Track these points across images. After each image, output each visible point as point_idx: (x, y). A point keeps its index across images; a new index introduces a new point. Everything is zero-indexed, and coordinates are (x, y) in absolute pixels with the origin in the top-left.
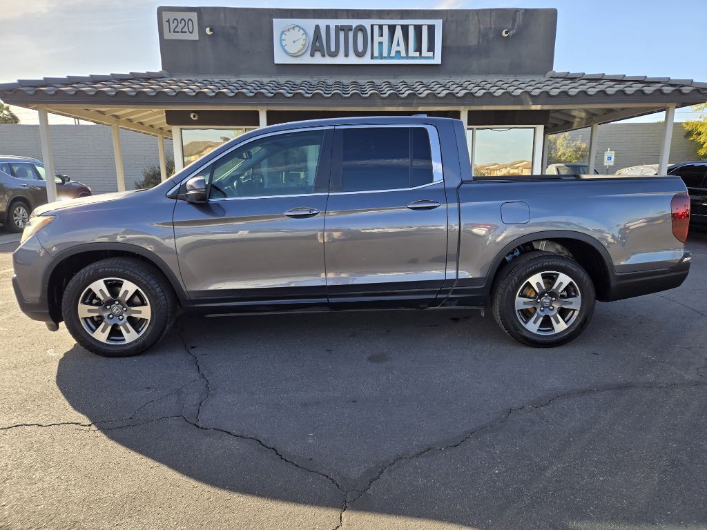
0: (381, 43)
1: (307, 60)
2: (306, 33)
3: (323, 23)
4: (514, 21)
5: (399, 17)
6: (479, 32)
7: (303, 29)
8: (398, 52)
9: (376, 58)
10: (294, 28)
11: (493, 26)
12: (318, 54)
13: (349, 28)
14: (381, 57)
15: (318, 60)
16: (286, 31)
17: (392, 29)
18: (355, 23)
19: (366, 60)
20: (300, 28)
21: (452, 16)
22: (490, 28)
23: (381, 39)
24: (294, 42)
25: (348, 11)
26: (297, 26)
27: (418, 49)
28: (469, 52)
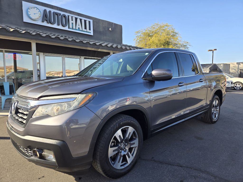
0: (72, 23)
1: (40, 23)
2: (40, 11)
3: (48, 9)
4: (112, 26)
5: (77, 15)
6: (103, 27)
7: (39, 10)
8: (79, 28)
9: (70, 28)
10: (34, 8)
11: (107, 26)
12: (45, 22)
13: (60, 14)
14: (72, 29)
15: (45, 24)
16: (30, 8)
17: (76, 19)
18: (62, 13)
19: (66, 28)
20: (37, 9)
21: (95, 20)
22: (106, 27)
23: (72, 22)
24: (34, 14)
25: (57, 7)
26: (36, 7)
27: (86, 28)
28: (100, 33)
